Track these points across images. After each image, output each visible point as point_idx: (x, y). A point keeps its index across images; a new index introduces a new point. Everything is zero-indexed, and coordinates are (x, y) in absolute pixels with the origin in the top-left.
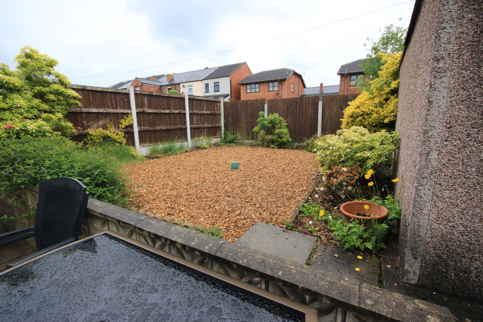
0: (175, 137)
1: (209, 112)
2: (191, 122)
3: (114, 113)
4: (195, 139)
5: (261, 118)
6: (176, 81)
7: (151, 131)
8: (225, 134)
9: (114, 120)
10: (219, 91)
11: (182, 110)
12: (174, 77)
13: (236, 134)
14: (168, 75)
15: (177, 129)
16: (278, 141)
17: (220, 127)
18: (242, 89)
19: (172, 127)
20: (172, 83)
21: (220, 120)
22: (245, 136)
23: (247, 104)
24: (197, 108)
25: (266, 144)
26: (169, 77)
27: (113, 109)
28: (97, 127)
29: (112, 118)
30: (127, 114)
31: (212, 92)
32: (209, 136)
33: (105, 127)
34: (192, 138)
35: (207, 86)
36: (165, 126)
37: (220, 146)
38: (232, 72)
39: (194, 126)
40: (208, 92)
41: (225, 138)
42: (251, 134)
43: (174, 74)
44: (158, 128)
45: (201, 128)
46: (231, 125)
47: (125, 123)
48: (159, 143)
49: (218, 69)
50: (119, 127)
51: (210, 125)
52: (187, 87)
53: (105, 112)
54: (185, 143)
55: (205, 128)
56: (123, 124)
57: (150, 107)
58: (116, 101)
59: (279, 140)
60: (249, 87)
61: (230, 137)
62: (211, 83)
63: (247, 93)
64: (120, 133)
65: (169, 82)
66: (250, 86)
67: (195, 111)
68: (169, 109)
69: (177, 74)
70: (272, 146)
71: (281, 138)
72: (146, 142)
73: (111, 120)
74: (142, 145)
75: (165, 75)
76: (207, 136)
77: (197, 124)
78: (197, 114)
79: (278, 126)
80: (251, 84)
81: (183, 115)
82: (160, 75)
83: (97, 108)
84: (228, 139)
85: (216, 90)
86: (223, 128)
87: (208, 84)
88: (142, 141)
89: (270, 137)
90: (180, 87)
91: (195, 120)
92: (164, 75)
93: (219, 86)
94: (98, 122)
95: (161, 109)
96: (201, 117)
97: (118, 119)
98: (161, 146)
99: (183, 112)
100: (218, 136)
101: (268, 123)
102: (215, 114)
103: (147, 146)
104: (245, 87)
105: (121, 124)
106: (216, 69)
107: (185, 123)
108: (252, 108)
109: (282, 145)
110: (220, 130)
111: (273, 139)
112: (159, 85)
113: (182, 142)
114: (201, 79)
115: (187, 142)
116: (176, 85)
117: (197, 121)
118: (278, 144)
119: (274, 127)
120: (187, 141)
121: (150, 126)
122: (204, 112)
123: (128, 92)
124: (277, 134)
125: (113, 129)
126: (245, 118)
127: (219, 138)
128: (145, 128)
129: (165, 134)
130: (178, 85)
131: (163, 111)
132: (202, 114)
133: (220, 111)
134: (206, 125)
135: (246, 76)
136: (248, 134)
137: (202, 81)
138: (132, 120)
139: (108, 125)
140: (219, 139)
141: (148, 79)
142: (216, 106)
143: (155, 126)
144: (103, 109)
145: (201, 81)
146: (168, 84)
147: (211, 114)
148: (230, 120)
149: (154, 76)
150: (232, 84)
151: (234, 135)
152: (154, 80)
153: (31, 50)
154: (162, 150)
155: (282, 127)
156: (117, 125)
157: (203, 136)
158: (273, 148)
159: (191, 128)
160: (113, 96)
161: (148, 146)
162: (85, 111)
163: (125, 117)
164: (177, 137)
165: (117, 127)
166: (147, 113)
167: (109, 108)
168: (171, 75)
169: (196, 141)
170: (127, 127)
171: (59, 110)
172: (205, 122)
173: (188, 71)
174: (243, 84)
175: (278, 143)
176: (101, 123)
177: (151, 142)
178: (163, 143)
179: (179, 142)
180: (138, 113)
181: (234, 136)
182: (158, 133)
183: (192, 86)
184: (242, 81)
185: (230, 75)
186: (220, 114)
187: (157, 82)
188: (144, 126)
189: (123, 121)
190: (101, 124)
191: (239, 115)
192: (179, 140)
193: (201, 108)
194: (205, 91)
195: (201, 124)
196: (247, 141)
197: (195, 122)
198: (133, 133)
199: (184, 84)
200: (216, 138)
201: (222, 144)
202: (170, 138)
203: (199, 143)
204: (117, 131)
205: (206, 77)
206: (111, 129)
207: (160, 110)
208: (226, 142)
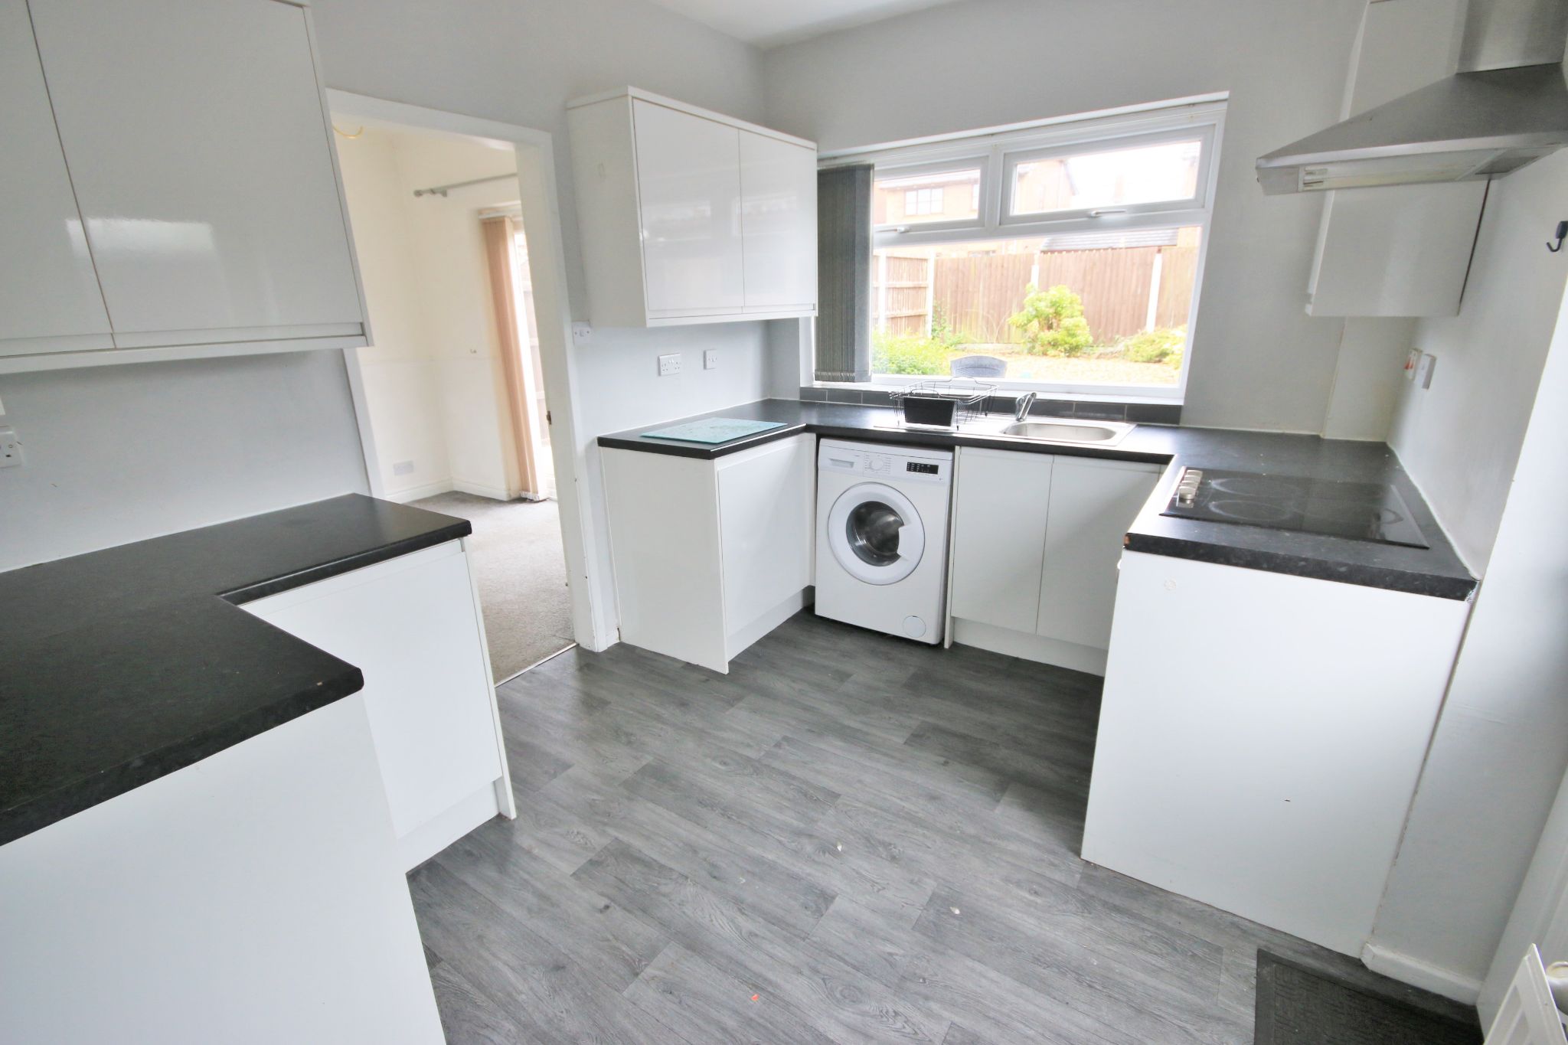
1: (910, 284)
8: (933, 330)
13: (961, 331)
16: (1066, 343)
17: (925, 317)
21: (926, 299)
22: (983, 335)
23: (991, 265)
25: (1038, 348)
42: (997, 331)
46: (948, 313)
51: (912, 312)
59: (1068, 339)
70: (1054, 353)
71: (1073, 335)
79: (1067, 312)
86: (929, 318)
89: (1048, 335)
101: (1047, 307)
102: (917, 289)
108: (1002, 275)
109: (1073, 350)
110: (924, 322)
111: (1057, 339)
118: (1065, 350)
119: (1058, 315)
122: (903, 283)
124: (1065, 328)
126: (984, 296)
132: (899, 288)
133: (925, 279)
136: (990, 331)
142: (922, 270)
147: (914, 288)
148: (949, 301)
151: (955, 332)
155: (1075, 314)
158: (1054, 356)
172: (902, 306)
175: (1067, 346)
186: (925, 288)
191: (970, 289)
196: (987, 346)
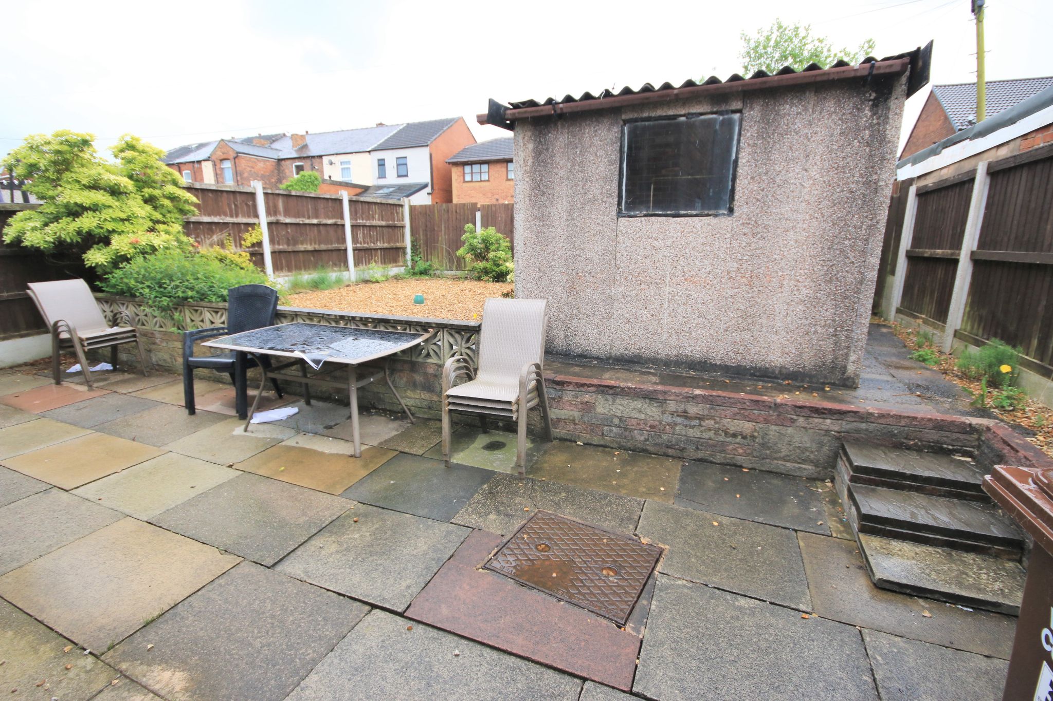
0: (328, 263)
1: (383, 223)
2: (355, 240)
3: (233, 224)
4: (361, 267)
5: (468, 234)
6: (314, 151)
7: (289, 252)
8: (412, 260)
9: (234, 234)
10: (406, 176)
11: (338, 218)
12: (308, 140)
13: (431, 260)
14: (294, 137)
15: (331, 250)
16: (494, 271)
17: (403, 249)
18: (455, 173)
19: (323, 247)
20: (305, 155)
21: (403, 236)
22: (446, 264)
23: (448, 211)
24: (364, 216)
25: (476, 275)
26: (296, 141)
27: (232, 216)
28: (211, 245)
29: (231, 232)
30: (252, 225)
31: (392, 178)
32: (385, 263)
33: (222, 245)
34: (356, 264)
35: (381, 164)
36: (311, 244)
37: (403, 278)
38: (434, 138)
39: (359, 245)
40: (385, 177)
41: (413, 268)
42: (455, 261)
43: (307, 132)
44: (301, 247)
45: (371, 249)
46: (422, 246)
47: (250, 238)
48: (303, 272)
49: (404, 128)
50: (241, 245)
51: (386, 245)
52: (338, 164)
53: (221, 221)
54: (345, 274)
55: (377, 249)
56: (247, 241)
57: (287, 213)
58: (236, 206)
59: (495, 268)
60: (468, 169)
61: (421, 265)
62: (390, 157)
63: (465, 182)
64: (244, 254)
65: (297, 151)
66: (470, 167)
67: (360, 221)
68: (317, 217)
69: (315, 134)
70: (486, 278)
71: (498, 265)
72: (282, 269)
73: (229, 235)
74: (277, 273)
75: (289, 135)
76: (382, 263)
77: (364, 243)
78: (364, 226)
79: (494, 247)
80: (471, 163)
81: (340, 227)
82: (276, 135)
83: (209, 215)
84: (417, 269)
85: (401, 173)
86: (409, 250)
87: (383, 160)
88: (277, 267)
89: (481, 264)
90: (322, 163)
91: (360, 236)
92: (284, 135)
93: (406, 164)
94: (211, 237)
95: (304, 217)
96: (370, 231)
97: (240, 232)
98: (306, 277)
99: (339, 222)
100: (401, 264)
101: (479, 243)
102: (395, 227)
103: (283, 276)
104: (460, 169)
105: (245, 240)
106: (401, 127)
107: (344, 240)
108: (456, 218)
109: (497, 277)
110: (405, 253)
111: (485, 268)
112: (276, 157)
113: (340, 271)
114: (368, 150)
115: (347, 272)
116: (313, 160)
117: (364, 237)
118: (494, 276)
119: (487, 249)
120: (348, 270)
121: (288, 245)
122: (376, 222)
123: (253, 191)
124: (492, 259)
125: (233, 248)
126: (445, 235)
127: (402, 266)
128: (281, 247)
129: (312, 258)
130: (318, 160)
131: (307, 221)
132: (373, 226)
133: (403, 220)
134: (379, 245)
135: (462, 148)
136: (451, 261)
137: (372, 153)
138: (261, 234)
139: (225, 242)
140: (402, 269)
141: (249, 141)
142: (397, 213)
143: (296, 243)
144: (218, 217)
145: (368, 154)
146: (295, 155)
147: (388, 226)
148: (421, 237)
149: (260, 137)
150: (434, 162)
151: (428, 261)
152: (262, 146)
153: (132, 138)
154: (308, 283)
155: (499, 249)
156: (238, 241)
157: (375, 262)
158: (486, 281)
159: (354, 250)
160: (231, 196)
161: (286, 276)
162: (193, 220)
163: (250, 229)
164: (331, 263)
165: (238, 245)
166: (282, 223)
167: (226, 215)
168: (302, 136)
169: (364, 270)
170: (253, 245)
171: (174, 220)
172: (377, 240)
173: (340, 130)
174: (456, 164)
175: (494, 273)
176: (215, 238)
177: (290, 269)
178: (310, 272)
179: (335, 271)
180: (270, 224)
181: (428, 264)
182: (301, 255)
183: (349, 162)
184: (454, 157)
185: (429, 143)
186: (403, 227)
187: (269, 151)
188: (279, 244)
189: (246, 235)
190: (216, 240)
191: (436, 229)
192: (335, 269)
193: (371, 216)
194: (377, 175)
195: (371, 242)
196: (450, 272)
197: (360, 239)
198: (262, 255)
199: (333, 158)
200: (396, 266)
201: (407, 277)
202: (320, 264)
203: (369, 274)
204: (239, 250)
205: (379, 146)
206: (230, 247)
207: (304, 219)
208: (414, 274)
